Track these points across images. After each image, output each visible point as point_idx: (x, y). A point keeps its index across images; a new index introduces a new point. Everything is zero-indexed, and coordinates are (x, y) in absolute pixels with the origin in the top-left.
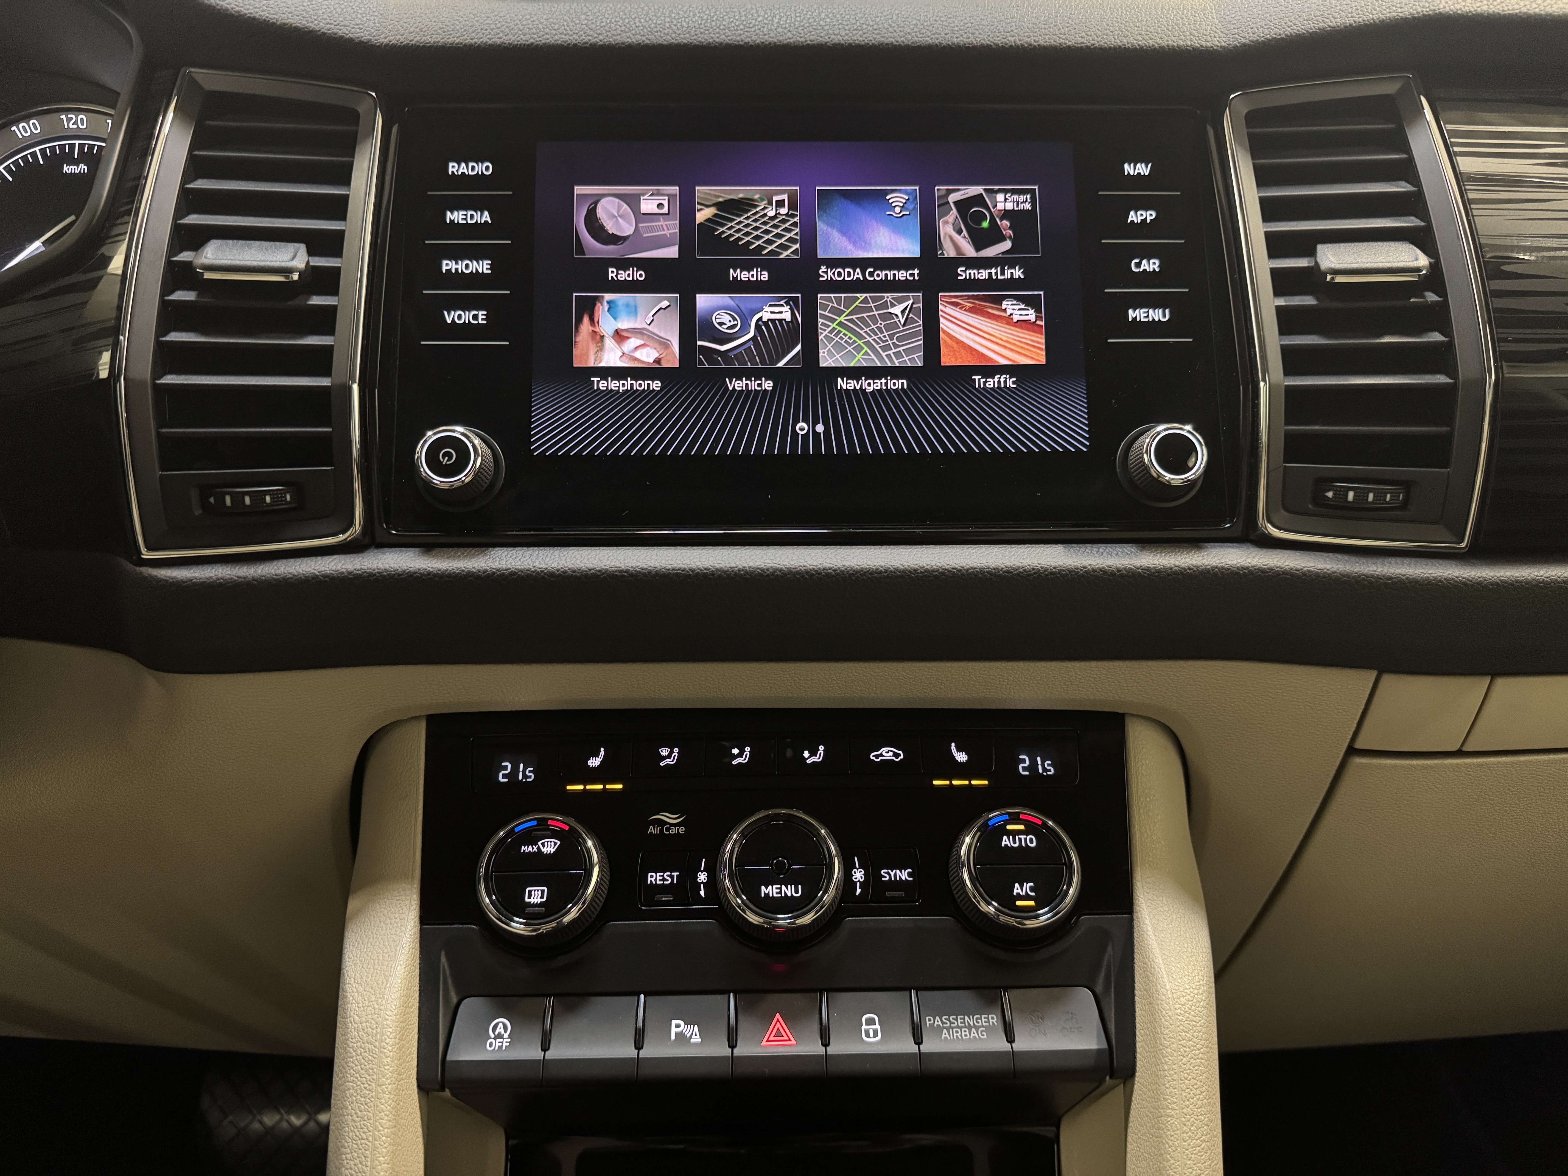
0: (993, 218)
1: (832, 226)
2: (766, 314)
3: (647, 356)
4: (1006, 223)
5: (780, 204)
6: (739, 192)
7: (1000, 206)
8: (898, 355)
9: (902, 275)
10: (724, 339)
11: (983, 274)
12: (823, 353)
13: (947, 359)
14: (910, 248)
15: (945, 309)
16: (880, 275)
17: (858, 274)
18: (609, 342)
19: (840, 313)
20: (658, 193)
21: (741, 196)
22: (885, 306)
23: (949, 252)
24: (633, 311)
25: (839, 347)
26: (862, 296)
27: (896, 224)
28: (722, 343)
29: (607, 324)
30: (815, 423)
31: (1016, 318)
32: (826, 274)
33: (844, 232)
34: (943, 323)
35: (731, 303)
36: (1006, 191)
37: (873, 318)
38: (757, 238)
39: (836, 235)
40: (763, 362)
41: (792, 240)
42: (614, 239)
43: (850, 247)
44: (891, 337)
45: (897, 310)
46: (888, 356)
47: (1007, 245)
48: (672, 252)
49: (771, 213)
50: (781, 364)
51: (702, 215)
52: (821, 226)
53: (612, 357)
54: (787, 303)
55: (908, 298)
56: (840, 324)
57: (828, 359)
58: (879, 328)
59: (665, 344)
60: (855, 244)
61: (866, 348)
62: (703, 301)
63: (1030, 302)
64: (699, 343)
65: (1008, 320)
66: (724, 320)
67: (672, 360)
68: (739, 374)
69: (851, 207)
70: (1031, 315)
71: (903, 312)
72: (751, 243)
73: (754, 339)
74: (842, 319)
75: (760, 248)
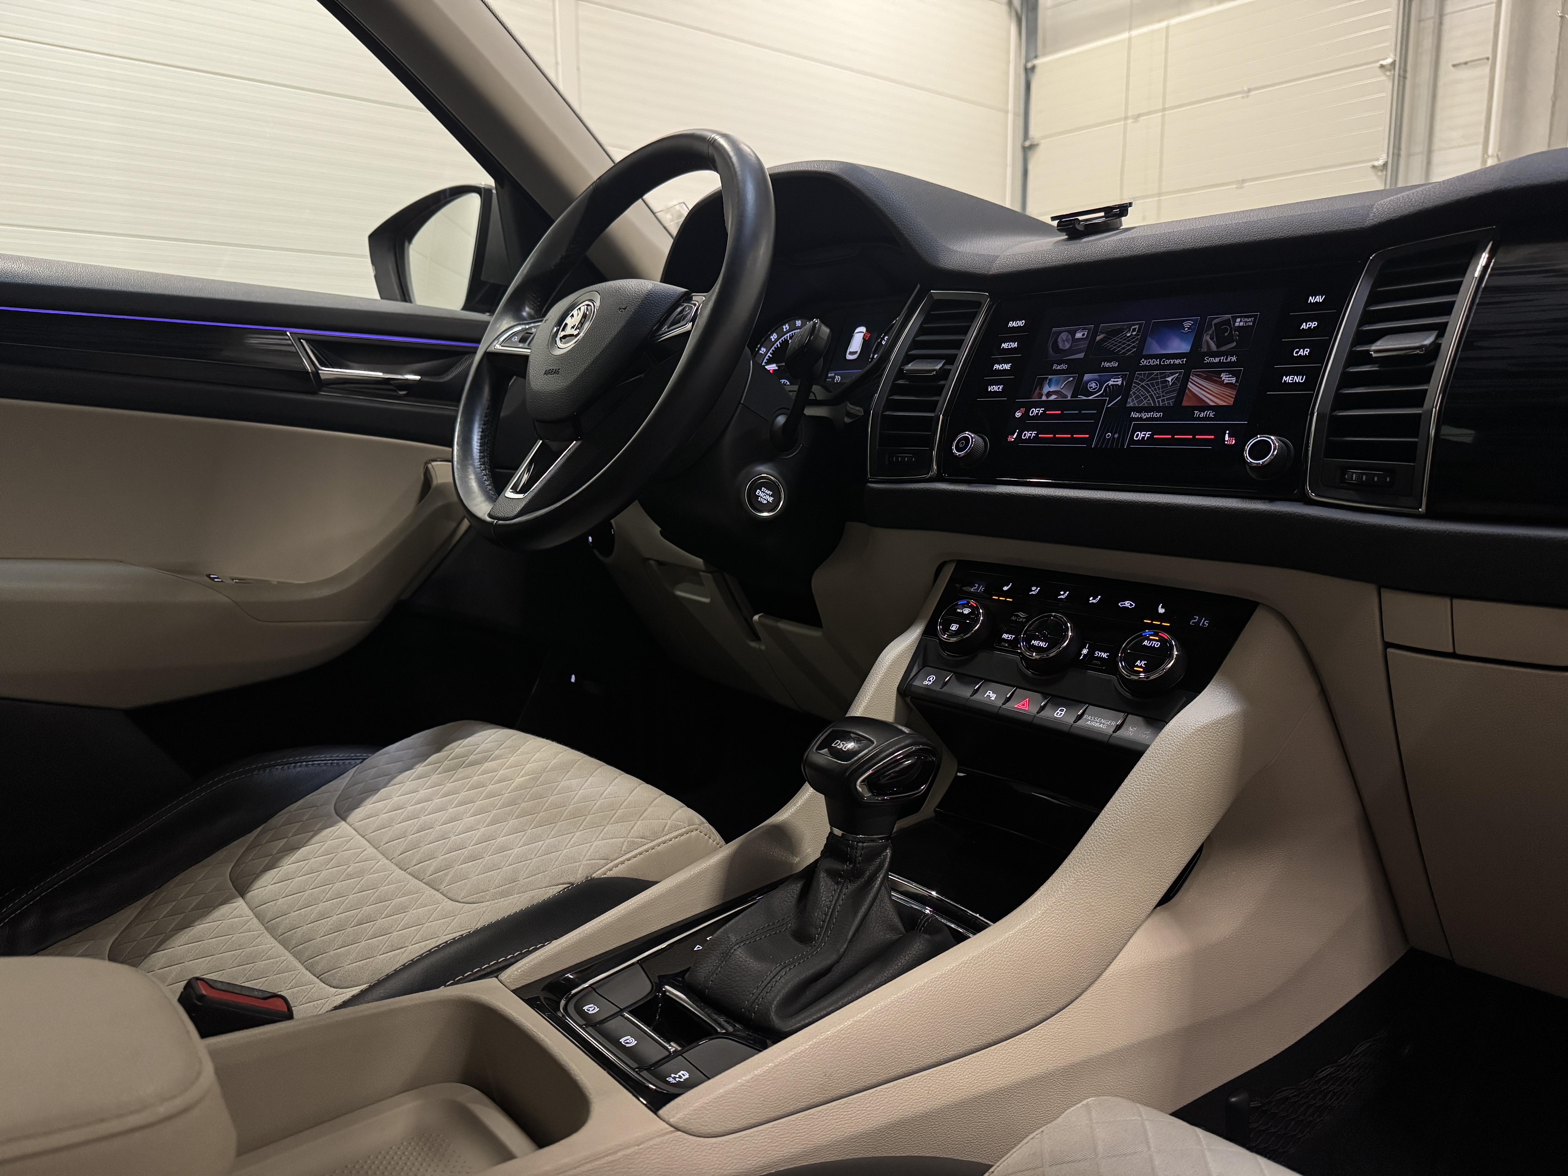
0: (1231, 331)
1: (1154, 339)
2: (1111, 382)
4: (1237, 333)
5: (1134, 330)
6: (1118, 325)
7: (1237, 324)
8: (1163, 401)
10: (1090, 394)
11: (1217, 360)
12: (1130, 400)
13: (1185, 403)
14: (1186, 348)
15: (1193, 378)
16: (1167, 362)
17: (1158, 362)
19: (1142, 380)
20: (1084, 329)
21: (1119, 327)
22: (1165, 377)
23: (1204, 349)
24: (1058, 382)
25: (1138, 397)
26: (1156, 373)
27: (1183, 337)
28: (1089, 396)
29: (1046, 387)
30: (1115, 433)
31: (1225, 382)
32: (1144, 362)
33: (1159, 342)
34: (1189, 385)
35: (1098, 377)
36: (1241, 317)
37: (1158, 383)
38: (1119, 347)
39: (1154, 343)
41: (1134, 347)
42: (1061, 351)
43: (1158, 349)
44: (1163, 392)
45: (1170, 379)
46: (1158, 401)
47: (1234, 344)
48: (1082, 355)
49: (1129, 335)
51: (1100, 337)
52: (1149, 340)
54: (1121, 377)
55: (1177, 373)
56: (1142, 386)
57: (1131, 403)
58: (1159, 388)
60: (1161, 347)
61: (1149, 397)
62: (1086, 377)
63: (1233, 374)
65: (1221, 383)
69: (1166, 330)
70: (1233, 380)
71: (1172, 380)
72: (1115, 349)
73: (1102, 394)
74: (1143, 384)
75: (1119, 351)
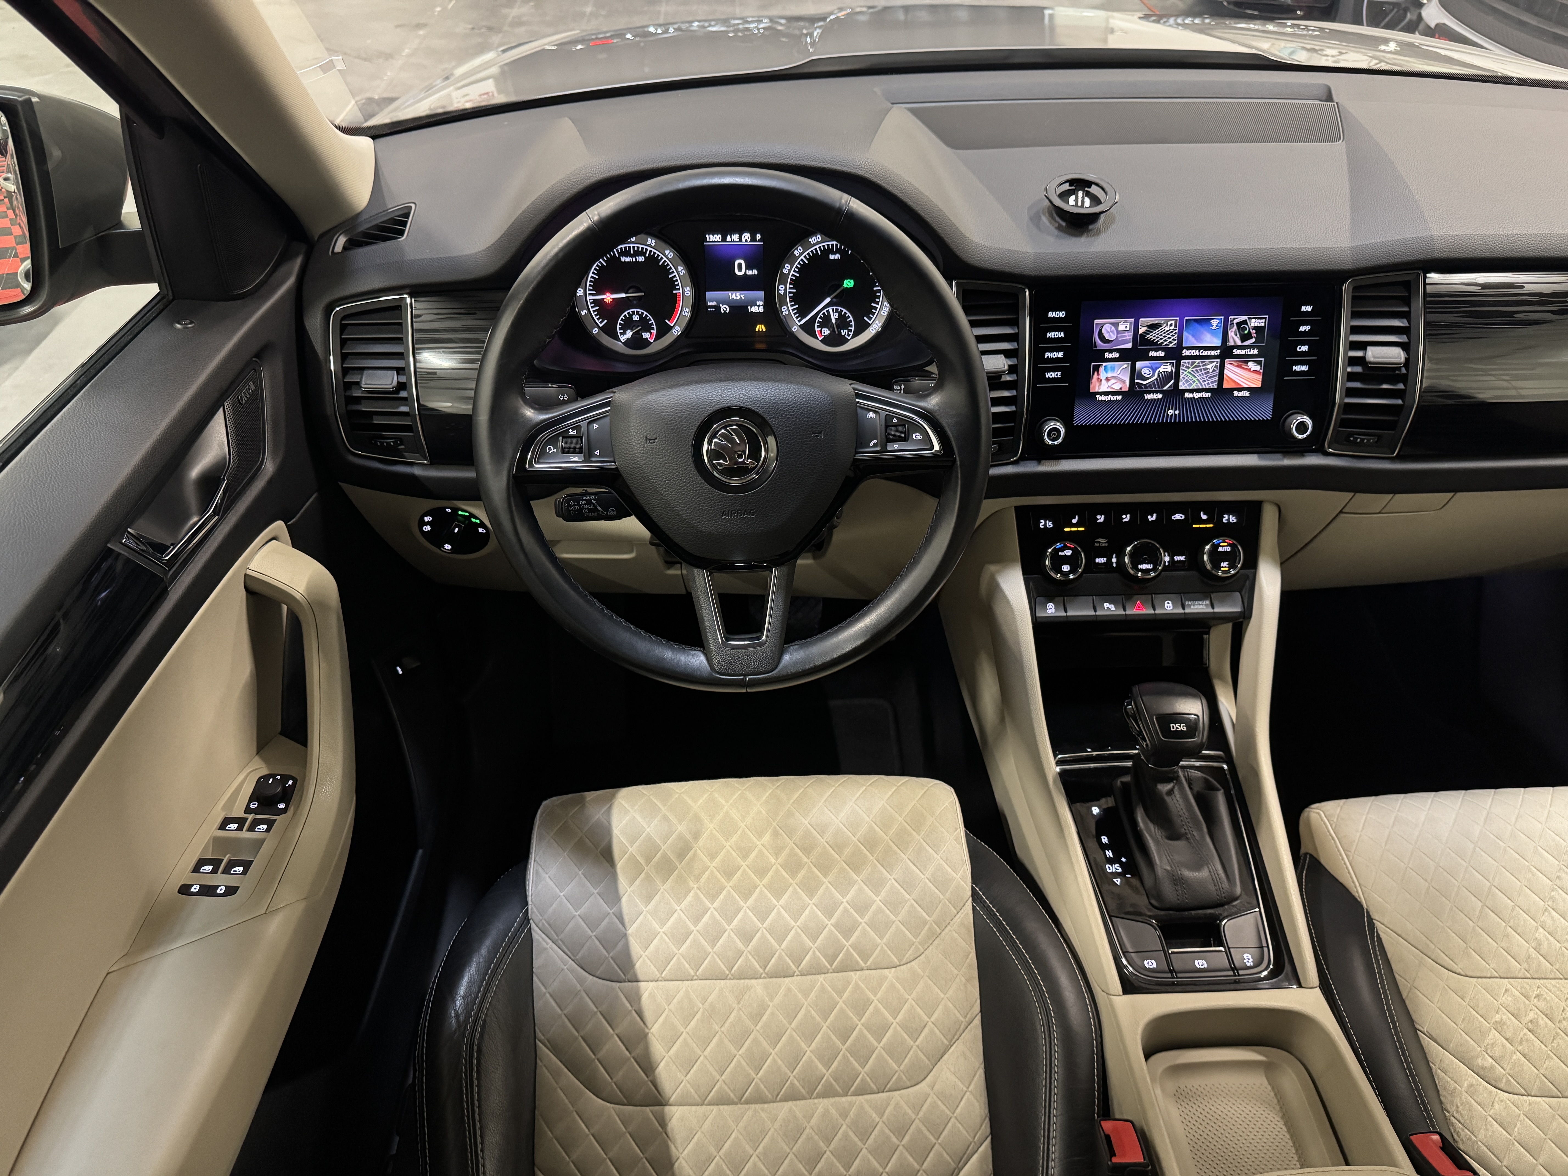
0: (1249, 329)
1: (1189, 333)
2: (1162, 369)
3: (1117, 387)
4: (1254, 331)
5: (1171, 325)
6: (1155, 320)
7: (1253, 325)
8: (1208, 384)
9: (1213, 353)
10: (1145, 379)
11: (1242, 352)
12: (1181, 383)
13: (1225, 386)
14: (1218, 342)
15: (1227, 366)
16: (1205, 353)
17: (1197, 353)
18: (1104, 382)
19: (1188, 368)
20: (1125, 322)
21: (1157, 322)
22: (1205, 365)
23: (1231, 343)
24: (1113, 369)
25: (1187, 381)
26: (1197, 361)
27: (1213, 333)
28: (1144, 380)
29: (1103, 374)
30: (1176, 410)
31: (1252, 369)
32: (1185, 353)
33: (1193, 336)
34: (1226, 372)
35: (1149, 365)
36: (1255, 318)
37: (1200, 370)
38: (1161, 339)
39: (1190, 337)
40: (1159, 387)
41: (1174, 340)
42: (1108, 341)
43: (1195, 342)
44: (1206, 377)
45: (1209, 367)
46: (1205, 384)
47: (1253, 340)
48: (1129, 346)
49: (1167, 329)
50: (1165, 388)
51: (1141, 331)
52: (1185, 333)
53: (1104, 388)
54: (1170, 365)
55: (1214, 362)
56: (1189, 372)
57: (1182, 386)
58: (1202, 374)
59: (1124, 382)
60: (1196, 339)
61: (1197, 382)
62: (1139, 364)
63: (1259, 363)
64: (1136, 381)
65: (1249, 370)
66: (1146, 372)
67: (1126, 388)
68: (1149, 392)
69: (1196, 325)
70: (1258, 368)
71: (1212, 367)
72: (1159, 341)
73: (1156, 379)
74: (1190, 370)
75: (1162, 343)
